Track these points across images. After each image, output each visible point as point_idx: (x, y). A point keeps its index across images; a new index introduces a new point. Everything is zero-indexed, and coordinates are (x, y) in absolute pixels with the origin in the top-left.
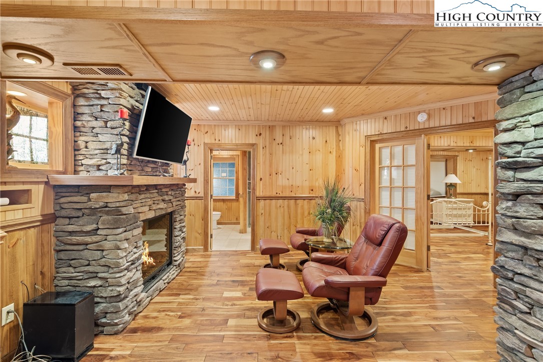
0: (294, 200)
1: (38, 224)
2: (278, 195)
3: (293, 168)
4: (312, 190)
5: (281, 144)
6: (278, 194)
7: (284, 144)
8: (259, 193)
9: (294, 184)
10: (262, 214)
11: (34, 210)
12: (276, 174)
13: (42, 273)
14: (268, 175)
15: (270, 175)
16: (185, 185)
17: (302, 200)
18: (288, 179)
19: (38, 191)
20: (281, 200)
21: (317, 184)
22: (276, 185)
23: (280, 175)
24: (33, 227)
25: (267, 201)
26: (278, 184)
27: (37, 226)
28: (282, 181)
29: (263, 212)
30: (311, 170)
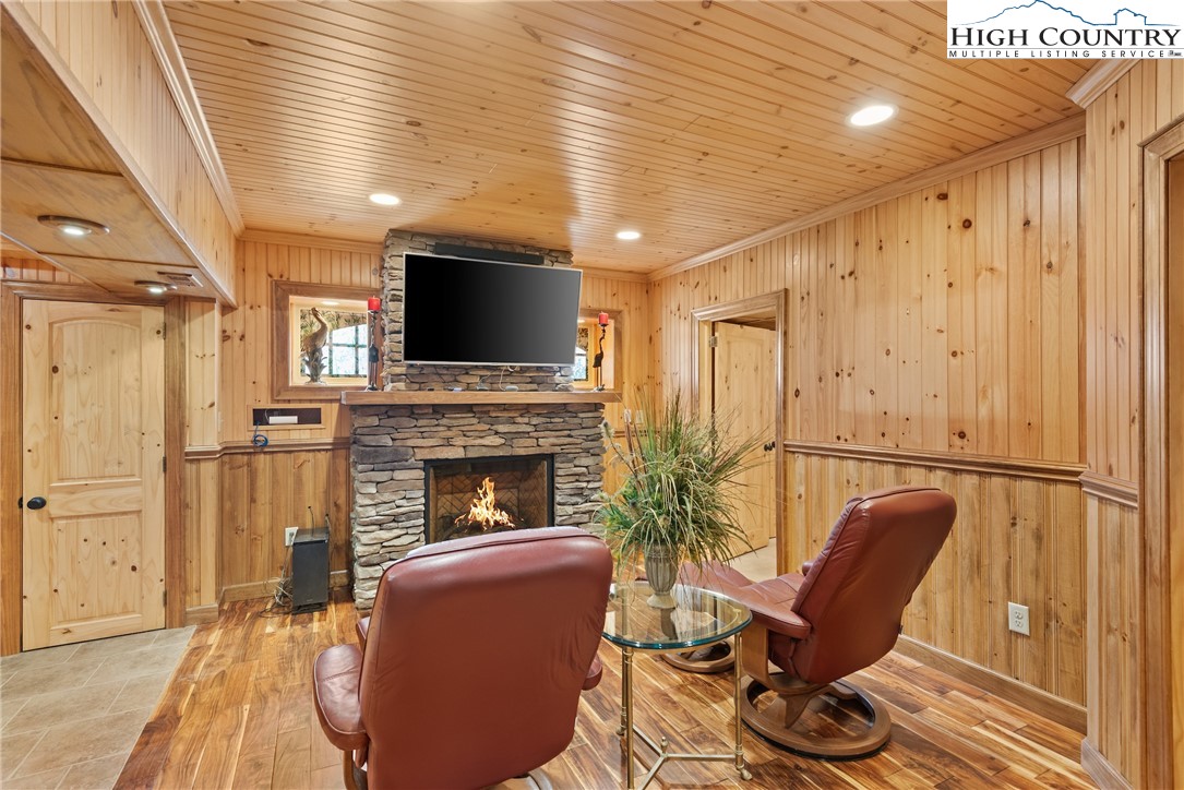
0: (892, 467)
1: (330, 447)
2: (842, 445)
3: (888, 352)
4: (962, 435)
5: (851, 274)
6: (842, 441)
7: (858, 273)
8: (794, 434)
9: (892, 410)
10: (800, 497)
11: (325, 433)
12: (837, 375)
13: (336, 505)
14: (814, 379)
15: (820, 380)
16: (603, 406)
17: (923, 470)
18: (872, 392)
19: (330, 413)
20: (851, 462)
21: (984, 411)
22: (838, 411)
23: (847, 379)
24: (324, 450)
25: (814, 459)
26: (841, 408)
27: (327, 450)
28: (853, 399)
29: (802, 490)
30: (954, 354)
